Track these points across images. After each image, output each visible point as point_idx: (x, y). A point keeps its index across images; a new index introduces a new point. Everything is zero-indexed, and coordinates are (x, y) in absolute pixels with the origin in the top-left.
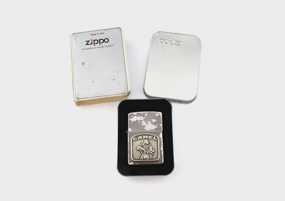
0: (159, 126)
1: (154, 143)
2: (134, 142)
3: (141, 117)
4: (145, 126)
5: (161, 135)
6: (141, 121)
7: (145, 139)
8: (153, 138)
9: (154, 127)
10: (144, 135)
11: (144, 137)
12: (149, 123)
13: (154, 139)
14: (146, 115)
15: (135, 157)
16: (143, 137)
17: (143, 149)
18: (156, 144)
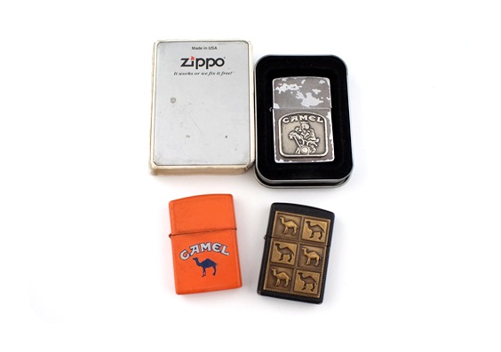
0: (325, 100)
1: (318, 128)
2: (284, 126)
3: (295, 85)
4: (301, 100)
5: (329, 116)
6: (295, 92)
7: (304, 120)
8: (316, 119)
9: (316, 102)
10: (301, 114)
11: (301, 117)
12: (309, 94)
13: (318, 120)
14: (303, 82)
15: (287, 150)
16: (299, 118)
17: (300, 137)
18: (322, 129)
